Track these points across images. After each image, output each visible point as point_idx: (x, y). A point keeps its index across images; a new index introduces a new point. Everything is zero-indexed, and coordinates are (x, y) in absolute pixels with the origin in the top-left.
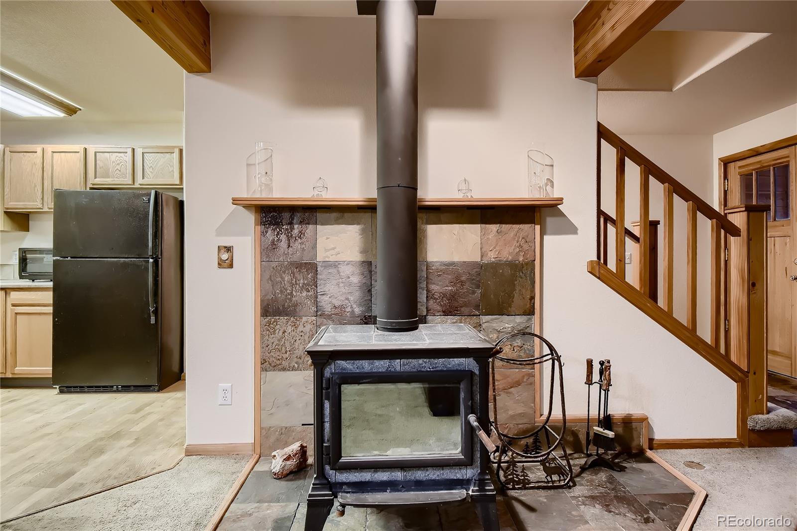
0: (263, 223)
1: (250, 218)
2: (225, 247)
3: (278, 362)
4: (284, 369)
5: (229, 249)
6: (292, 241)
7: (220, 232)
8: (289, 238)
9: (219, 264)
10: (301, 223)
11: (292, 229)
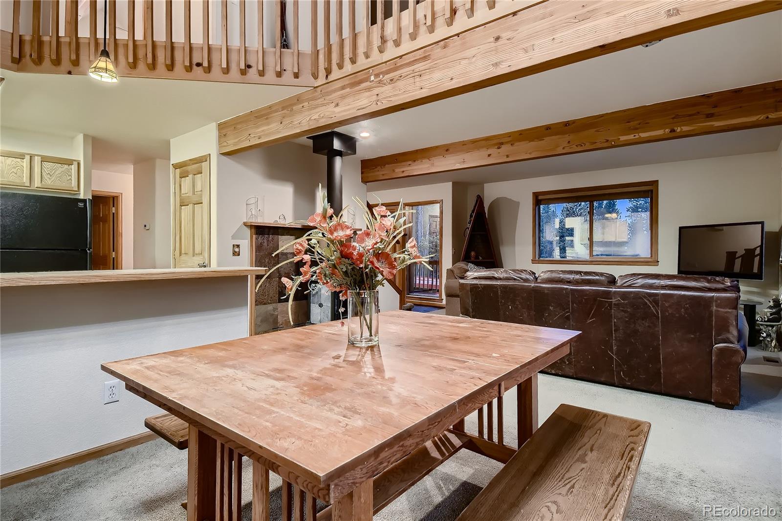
0: (256, 234)
1: (248, 232)
2: (237, 245)
3: (262, 301)
4: (265, 304)
5: (238, 246)
6: (269, 242)
7: (233, 237)
8: (268, 241)
9: (233, 253)
10: (272, 235)
11: (269, 237)
